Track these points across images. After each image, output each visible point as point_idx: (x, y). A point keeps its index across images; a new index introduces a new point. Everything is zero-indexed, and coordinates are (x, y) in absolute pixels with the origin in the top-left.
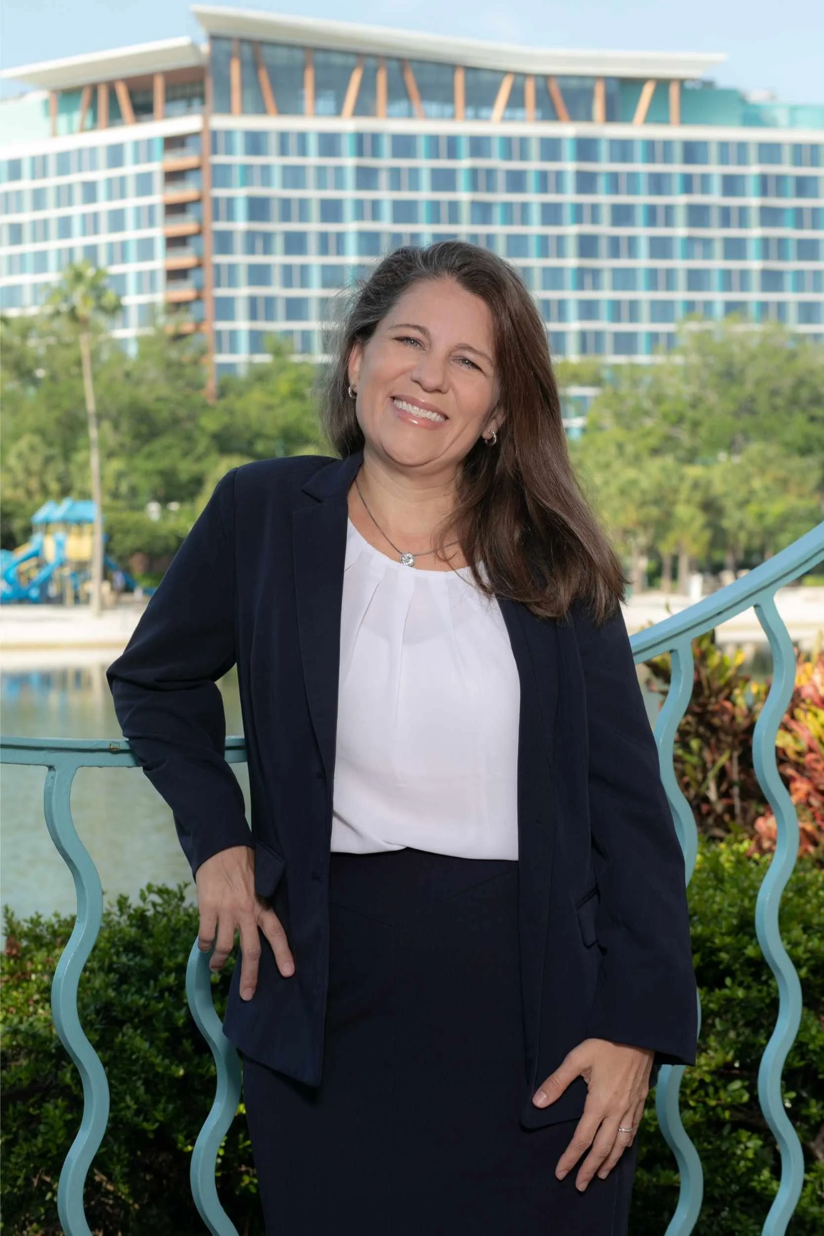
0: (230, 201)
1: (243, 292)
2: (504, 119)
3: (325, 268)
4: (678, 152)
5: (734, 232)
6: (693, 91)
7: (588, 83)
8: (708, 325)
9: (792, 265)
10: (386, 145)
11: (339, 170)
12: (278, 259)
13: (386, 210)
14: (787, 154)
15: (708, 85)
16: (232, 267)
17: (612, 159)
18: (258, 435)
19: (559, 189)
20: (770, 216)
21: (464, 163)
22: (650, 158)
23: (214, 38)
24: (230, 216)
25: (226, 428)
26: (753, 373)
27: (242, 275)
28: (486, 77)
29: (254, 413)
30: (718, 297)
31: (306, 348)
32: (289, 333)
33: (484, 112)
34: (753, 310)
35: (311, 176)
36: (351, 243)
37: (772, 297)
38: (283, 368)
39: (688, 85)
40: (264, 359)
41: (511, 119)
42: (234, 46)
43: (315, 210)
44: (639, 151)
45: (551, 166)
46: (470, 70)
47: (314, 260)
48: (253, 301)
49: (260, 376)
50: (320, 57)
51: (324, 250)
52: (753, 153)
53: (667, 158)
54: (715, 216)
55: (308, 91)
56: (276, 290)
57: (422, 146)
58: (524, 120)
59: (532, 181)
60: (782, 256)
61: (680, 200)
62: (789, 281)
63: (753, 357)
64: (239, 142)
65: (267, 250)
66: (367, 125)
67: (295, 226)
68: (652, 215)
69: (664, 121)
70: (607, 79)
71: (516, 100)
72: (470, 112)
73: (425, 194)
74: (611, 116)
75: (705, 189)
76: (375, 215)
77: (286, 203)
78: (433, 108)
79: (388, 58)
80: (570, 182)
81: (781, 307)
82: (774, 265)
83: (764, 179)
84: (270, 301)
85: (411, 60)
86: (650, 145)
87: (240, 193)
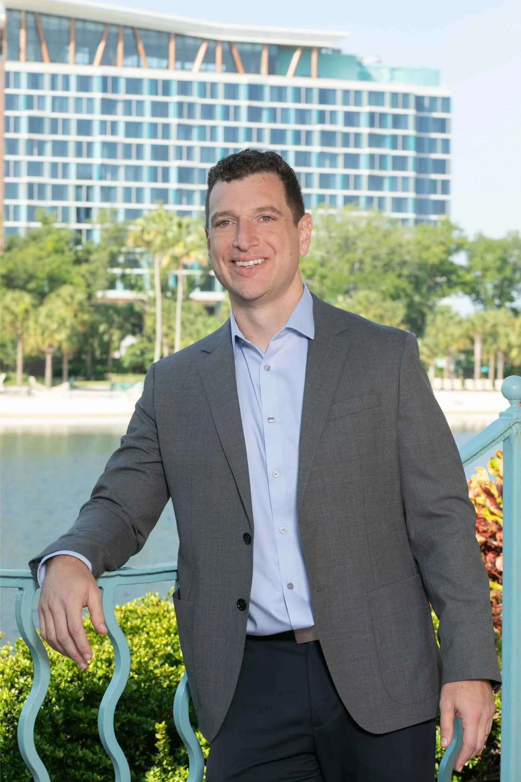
0: (17, 119)
1: (24, 179)
2: (200, 70)
3: (78, 165)
4: (315, 95)
5: (351, 150)
6: (326, 55)
7: (258, 48)
8: (332, 211)
9: (389, 173)
10: (122, 85)
11: (90, 100)
12: (48, 158)
13: (121, 128)
14: (387, 99)
15: (337, 52)
16: (17, 163)
17: (272, 100)
18: (31, 277)
19: (236, 118)
20: (375, 140)
21: (174, 99)
22: (297, 99)
23: (9, 10)
24: (17, 129)
25: (11, 271)
26: (361, 244)
27: (24, 169)
28: (190, 42)
29: (30, 262)
30: (340, 193)
31: (65, 219)
32: (54, 208)
33: (188, 65)
34: (363, 202)
35: (71, 104)
36: (97, 149)
37: (375, 194)
38: (49, 232)
39: (324, 51)
40: (37, 225)
41: (206, 71)
42: (22, 16)
43: (73, 127)
44: (290, 94)
45: (231, 103)
46: (180, 36)
47: (72, 160)
48: (30, 186)
49: (34, 237)
50: (79, 25)
51: (79, 154)
52: (365, 98)
53: (308, 100)
54: (339, 139)
55: (71, 48)
56: (46, 179)
57: (146, 86)
58: (214, 71)
59: (218, 112)
60: (382, 167)
61: (316, 128)
62: (387, 183)
63: (362, 234)
64: (24, 80)
65: (41, 153)
66: (110, 71)
67: (59, 137)
68: (297, 137)
69: (308, 75)
70: (270, 46)
71: (209, 58)
72: (179, 65)
73: (147, 119)
74: (272, 71)
75: (333, 121)
76: (114, 131)
77: (54, 122)
78: (154, 61)
79: (125, 27)
80: (244, 113)
81: (381, 200)
82: (377, 172)
83: (372, 115)
84: (42, 187)
85: (140, 29)
86: (297, 90)
87: (24, 114)
